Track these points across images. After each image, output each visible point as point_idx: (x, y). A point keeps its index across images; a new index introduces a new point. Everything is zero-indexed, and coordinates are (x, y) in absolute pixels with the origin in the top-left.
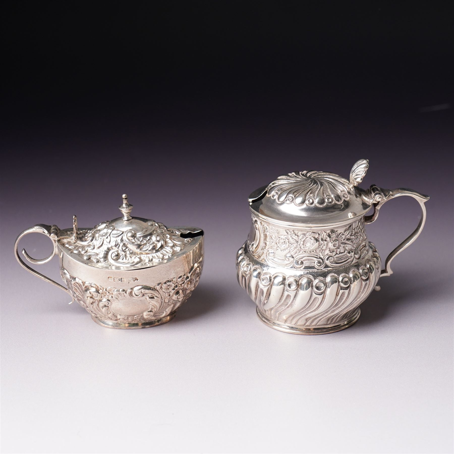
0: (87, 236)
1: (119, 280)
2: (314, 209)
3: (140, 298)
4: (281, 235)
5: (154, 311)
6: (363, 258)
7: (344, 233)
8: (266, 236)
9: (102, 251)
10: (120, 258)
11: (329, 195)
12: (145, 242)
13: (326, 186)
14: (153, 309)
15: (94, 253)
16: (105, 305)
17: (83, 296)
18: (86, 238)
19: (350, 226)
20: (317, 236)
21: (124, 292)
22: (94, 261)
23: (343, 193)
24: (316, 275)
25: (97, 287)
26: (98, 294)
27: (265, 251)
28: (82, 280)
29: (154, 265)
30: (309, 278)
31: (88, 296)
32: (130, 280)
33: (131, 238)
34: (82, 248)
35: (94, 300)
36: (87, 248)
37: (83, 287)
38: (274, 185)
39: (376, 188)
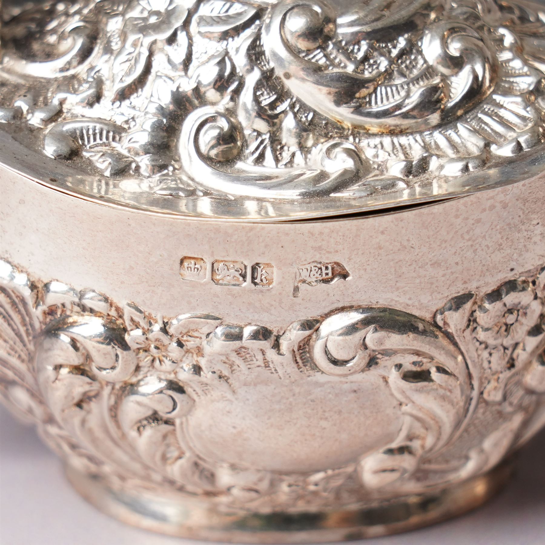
0: (54, 31)
1: (244, 276)
3: (350, 378)
5: (423, 447)
9: (146, 113)
10: (247, 152)
12: (384, 64)
14: (417, 437)
15: (100, 120)
16: (155, 413)
17: (31, 359)
18: (52, 39)
21: (266, 345)
22: (98, 165)
25: (113, 313)
26: (119, 351)
28: (28, 275)
29: (436, 191)
31: (60, 361)
32: (305, 275)
33: (302, 45)
34: (29, 96)
35: (96, 386)
36: (61, 95)
37: (33, 310)
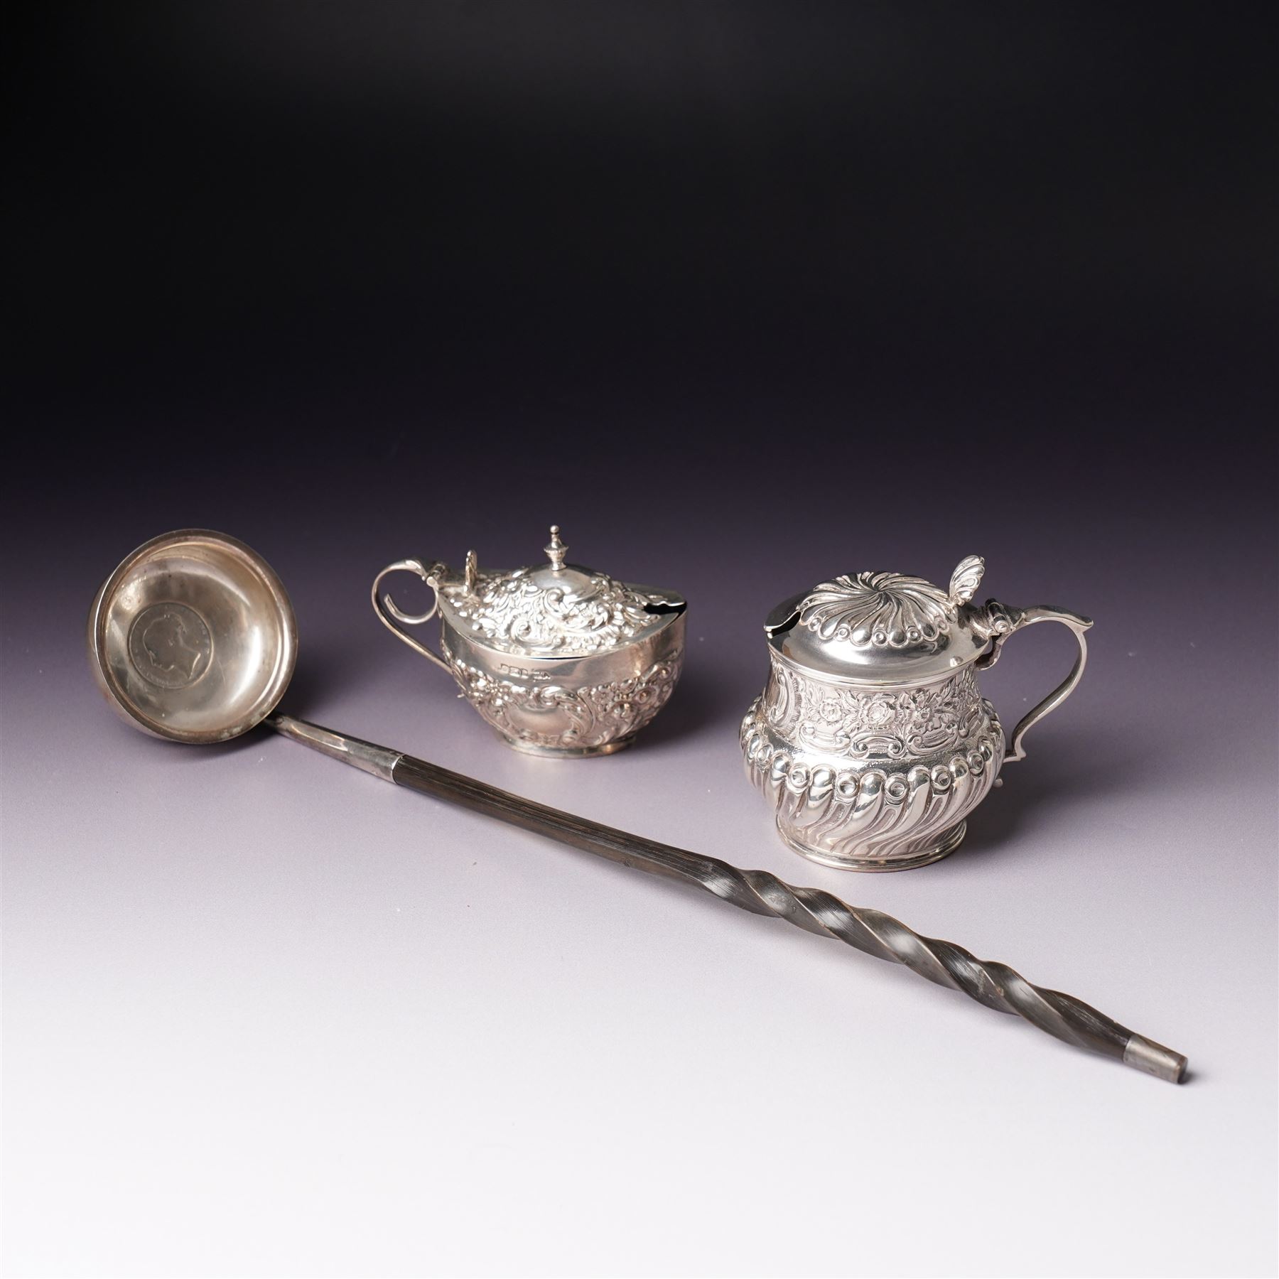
2: (886, 651)
4: (828, 698)
6: (973, 735)
7: (941, 693)
8: (799, 699)
11: (913, 625)
13: (908, 607)
19: (951, 681)
20: (892, 701)
23: (938, 619)
24: (890, 770)
27: (798, 725)
30: (877, 774)
38: (813, 604)
39: (997, 606)
